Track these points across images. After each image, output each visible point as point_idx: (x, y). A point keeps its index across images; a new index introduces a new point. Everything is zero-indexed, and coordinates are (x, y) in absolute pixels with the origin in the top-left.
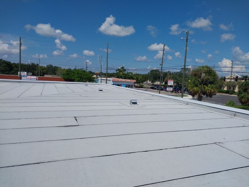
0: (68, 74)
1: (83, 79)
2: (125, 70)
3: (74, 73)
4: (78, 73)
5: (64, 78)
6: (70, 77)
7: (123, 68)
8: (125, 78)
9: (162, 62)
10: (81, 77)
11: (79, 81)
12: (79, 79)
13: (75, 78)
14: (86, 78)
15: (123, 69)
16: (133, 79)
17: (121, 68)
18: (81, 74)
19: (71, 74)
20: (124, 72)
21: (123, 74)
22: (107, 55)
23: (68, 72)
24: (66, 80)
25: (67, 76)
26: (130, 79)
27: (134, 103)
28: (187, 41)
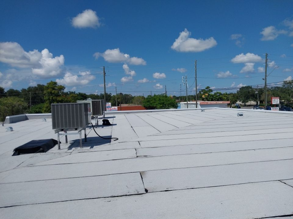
0: (148, 101)
1: (165, 105)
2: (211, 91)
3: (155, 99)
4: (160, 99)
5: (144, 106)
6: (151, 104)
7: (208, 87)
8: (212, 100)
9: (266, 76)
10: (163, 103)
11: (161, 108)
12: (162, 106)
13: (156, 105)
14: (169, 104)
15: (208, 90)
16: (223, 100)
17: (206, 88)
18: (163, 100)
19: (151, 101)
20: (209, 93)
21: (209, 95)
22: (196, 75)
23: (149, 99)
24: (147, 108)
25: (148, 103)
26: (218, 100)
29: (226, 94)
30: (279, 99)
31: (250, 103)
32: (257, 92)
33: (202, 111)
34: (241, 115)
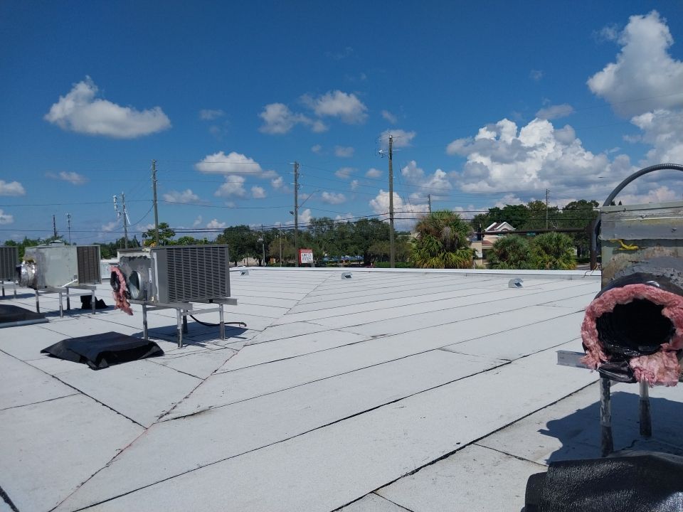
2: (170, 233)
7: (163, 226)
9: (296, 207)
15: (165, 231)
17: (159, 227)
20: (167, 238)
22: (155, 194)
27: (518, 285)
28: (391, 159)
30: (312, 254)
31: (246, 261)
32: (261, 239)
33: (243, 273)
34: (348, 277)
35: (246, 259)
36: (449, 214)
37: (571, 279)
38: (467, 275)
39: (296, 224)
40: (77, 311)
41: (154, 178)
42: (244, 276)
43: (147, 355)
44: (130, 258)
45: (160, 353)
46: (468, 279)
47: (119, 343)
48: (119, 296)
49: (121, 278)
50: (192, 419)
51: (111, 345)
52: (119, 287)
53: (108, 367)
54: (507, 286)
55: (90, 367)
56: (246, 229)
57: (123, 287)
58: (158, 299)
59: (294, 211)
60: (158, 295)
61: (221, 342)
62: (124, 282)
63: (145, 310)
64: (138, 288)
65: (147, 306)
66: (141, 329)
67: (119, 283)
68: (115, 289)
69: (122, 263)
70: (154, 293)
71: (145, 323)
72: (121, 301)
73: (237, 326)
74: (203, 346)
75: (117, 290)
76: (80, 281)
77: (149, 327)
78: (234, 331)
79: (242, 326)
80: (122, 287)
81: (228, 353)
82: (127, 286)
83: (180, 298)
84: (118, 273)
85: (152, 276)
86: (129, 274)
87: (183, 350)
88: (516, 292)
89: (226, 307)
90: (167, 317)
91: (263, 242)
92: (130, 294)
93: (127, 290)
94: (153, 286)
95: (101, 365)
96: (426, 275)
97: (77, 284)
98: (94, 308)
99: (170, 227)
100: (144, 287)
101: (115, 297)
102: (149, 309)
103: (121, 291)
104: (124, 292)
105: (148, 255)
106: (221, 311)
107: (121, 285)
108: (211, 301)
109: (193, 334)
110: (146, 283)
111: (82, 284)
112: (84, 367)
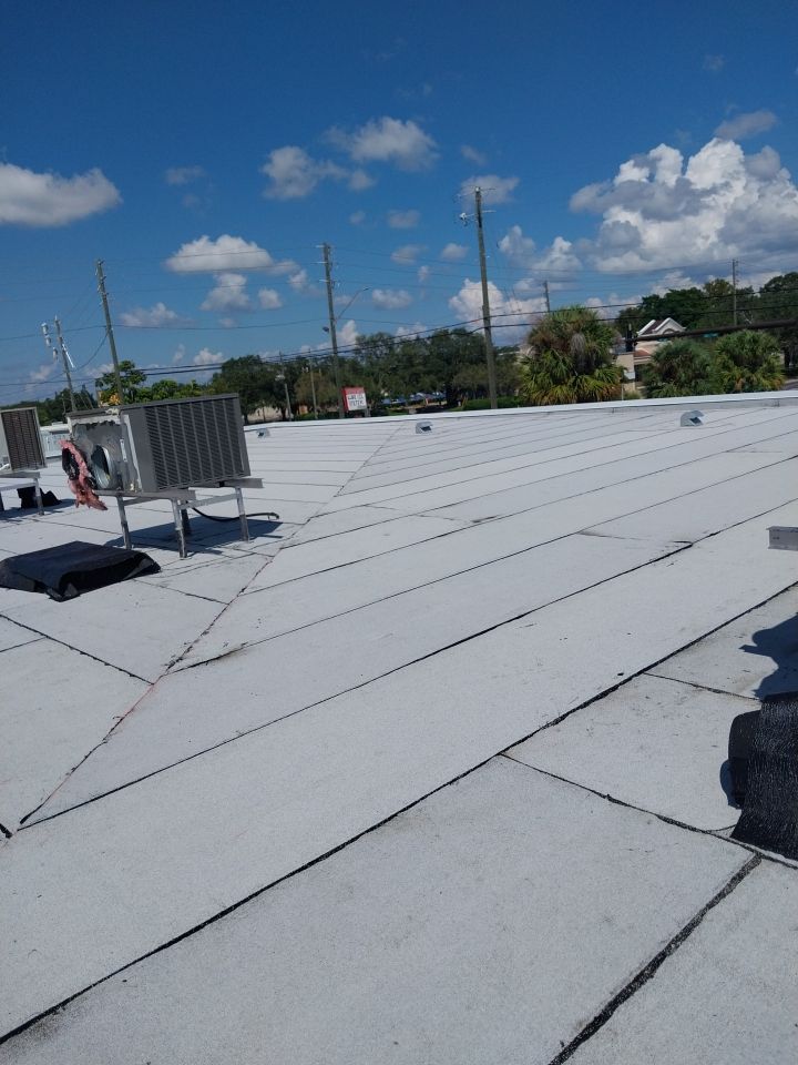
2: (139, 376)
7: (126, 366)
9: (332, 319)
15: (130, 374)
17: (122, 369)
20: (135, 386)
22: (108, 315)
27: (696, 420)
28: (480, 226)
29: (195, 385)
30: (364, 395)
31: (261, 413)
32: (280, 377)
33: (261, 435)
34: (427, 429)
35: (261, 411)
36: (580, 311)
37: (778, 405)
38: (614, 410)
39: (335, 348)
40: (15, 512)
41: (104, 290)
42: (263, 439)
43: (134, 573)
44: (88, 426)
45: (154, 568)
46: (617, 418)
47: (91, 558)
48: (78, 486)
49: (79, 458)
50: (219, 664)
51: (76, 562)
52: (78, 472)
53: (78, 595)
54: (678, 423)
55: (52, 597)
56: (256, 361)
57: (84, 472)
58: (140, 487)
59: (330, 327)
60: (139, 480)
61: (245, 546)
62: (84, 464)
63: (122, 505)
64: (107, 471)
65: (125, 499)
66: (119, 533)
67: (76, 466)
68: (71, 475)
69: (77, 435)
70: (132, 478)
71: (125, 525)
72: (83, 494)
73: (265, 518)
74: (218, 553)
75: (74, 478)
76: (13, 466)
77: (131, 529)
78: (263, 527)
79: (273, 518)
80: (81, 472)
81: (258, 561)
82: (90, 469)
83: (174, 482)
84: (73, 450)
85: (126, 451)
86: (90, 451)
87: (188, 562)
88: (692, 432)
89: (246, 492)
90: (157, 512)
91: (285, 381)
92: (95, 482)
93: (90, 475)
94: (129, 466)
95: (67, 594)
96: (550, 417)
97: (10, 471)
98: (40, 507)
99: (137, 368)
100: (116, 469)
101: (73, 488)
102: (127, 503)
103: (81, 478)
104: (86, 479)
105: (116, 420)
106: (239, 498)
107: (80, 468)
108: (222, 485)
109: (202, 535)
110: (118, 463)
111: (18, 471)
112: (43, 597)
